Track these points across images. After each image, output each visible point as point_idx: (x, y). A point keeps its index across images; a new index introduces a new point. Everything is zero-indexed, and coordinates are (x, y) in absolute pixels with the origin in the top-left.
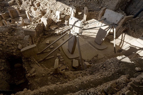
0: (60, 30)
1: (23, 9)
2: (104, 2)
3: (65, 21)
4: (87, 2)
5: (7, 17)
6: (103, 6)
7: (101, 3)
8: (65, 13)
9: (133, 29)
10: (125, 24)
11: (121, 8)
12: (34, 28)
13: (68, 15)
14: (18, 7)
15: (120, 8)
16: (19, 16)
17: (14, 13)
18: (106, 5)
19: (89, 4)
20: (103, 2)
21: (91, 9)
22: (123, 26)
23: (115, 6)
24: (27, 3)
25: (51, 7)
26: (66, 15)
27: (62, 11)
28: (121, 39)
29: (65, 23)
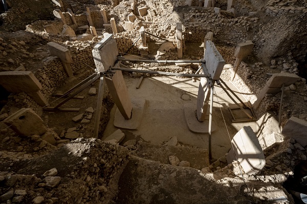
0: (143, 67)
1: (116, 14)
2: (263, 32)
3: (158, 52)
4: (225, 24)
5: (83, 22)
6: (257, 39)
7: (256, 31)
8: (166, 37)
9: (288, 111)
10: (277, 93)
11: (292, 55)
12: (83, 47)
13: (170, 42)
14: (109, 8)
15: (290, 54)
16: (104, 25)
17: (99, 19)
18: (263, 40)
19: (230, 29)
20: (260, 31)
21: (232, 42)
22: (270, 95)
23: (277, 44)
24: (126, 4)
25: (159, 19)
26: (167, 41)
27: (163, 30)
28: (260, 125)
29: (156, 56)
